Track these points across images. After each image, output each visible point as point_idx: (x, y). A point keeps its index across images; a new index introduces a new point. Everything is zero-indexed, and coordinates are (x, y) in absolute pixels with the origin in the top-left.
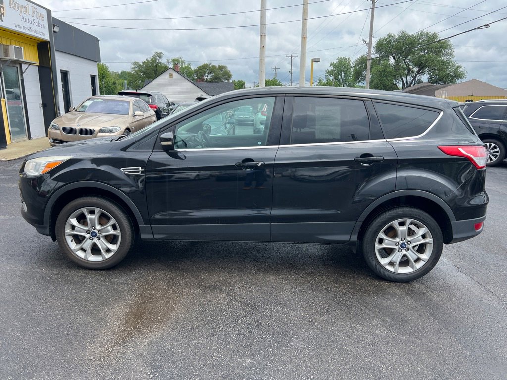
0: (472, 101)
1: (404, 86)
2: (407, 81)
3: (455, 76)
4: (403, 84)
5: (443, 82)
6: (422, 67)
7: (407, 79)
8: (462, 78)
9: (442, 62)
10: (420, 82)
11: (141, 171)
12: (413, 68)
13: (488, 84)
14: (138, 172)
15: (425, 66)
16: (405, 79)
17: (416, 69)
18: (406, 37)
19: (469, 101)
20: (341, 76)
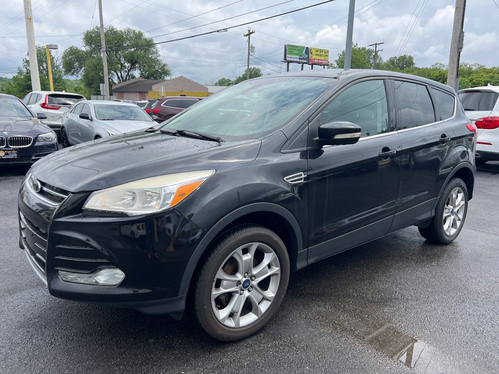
0: (185, 95)
1: (120, 80)
2: (121, 76)
3: (163, 73)
4: (119, 78)
5: (154, 78)
6: (133, 63)
7: (121, 73)
8: (169, 75)
9: (151, 59)
10: (133, 77)
11: (305, 178)
12: (124, 63)
13: (192, 81)
14: (301, 179)
15: (136, 62)
16: (119, 74)
17: (127, 65)
18: (115, 32)
19: (182, 95)
20: (43, 67)
